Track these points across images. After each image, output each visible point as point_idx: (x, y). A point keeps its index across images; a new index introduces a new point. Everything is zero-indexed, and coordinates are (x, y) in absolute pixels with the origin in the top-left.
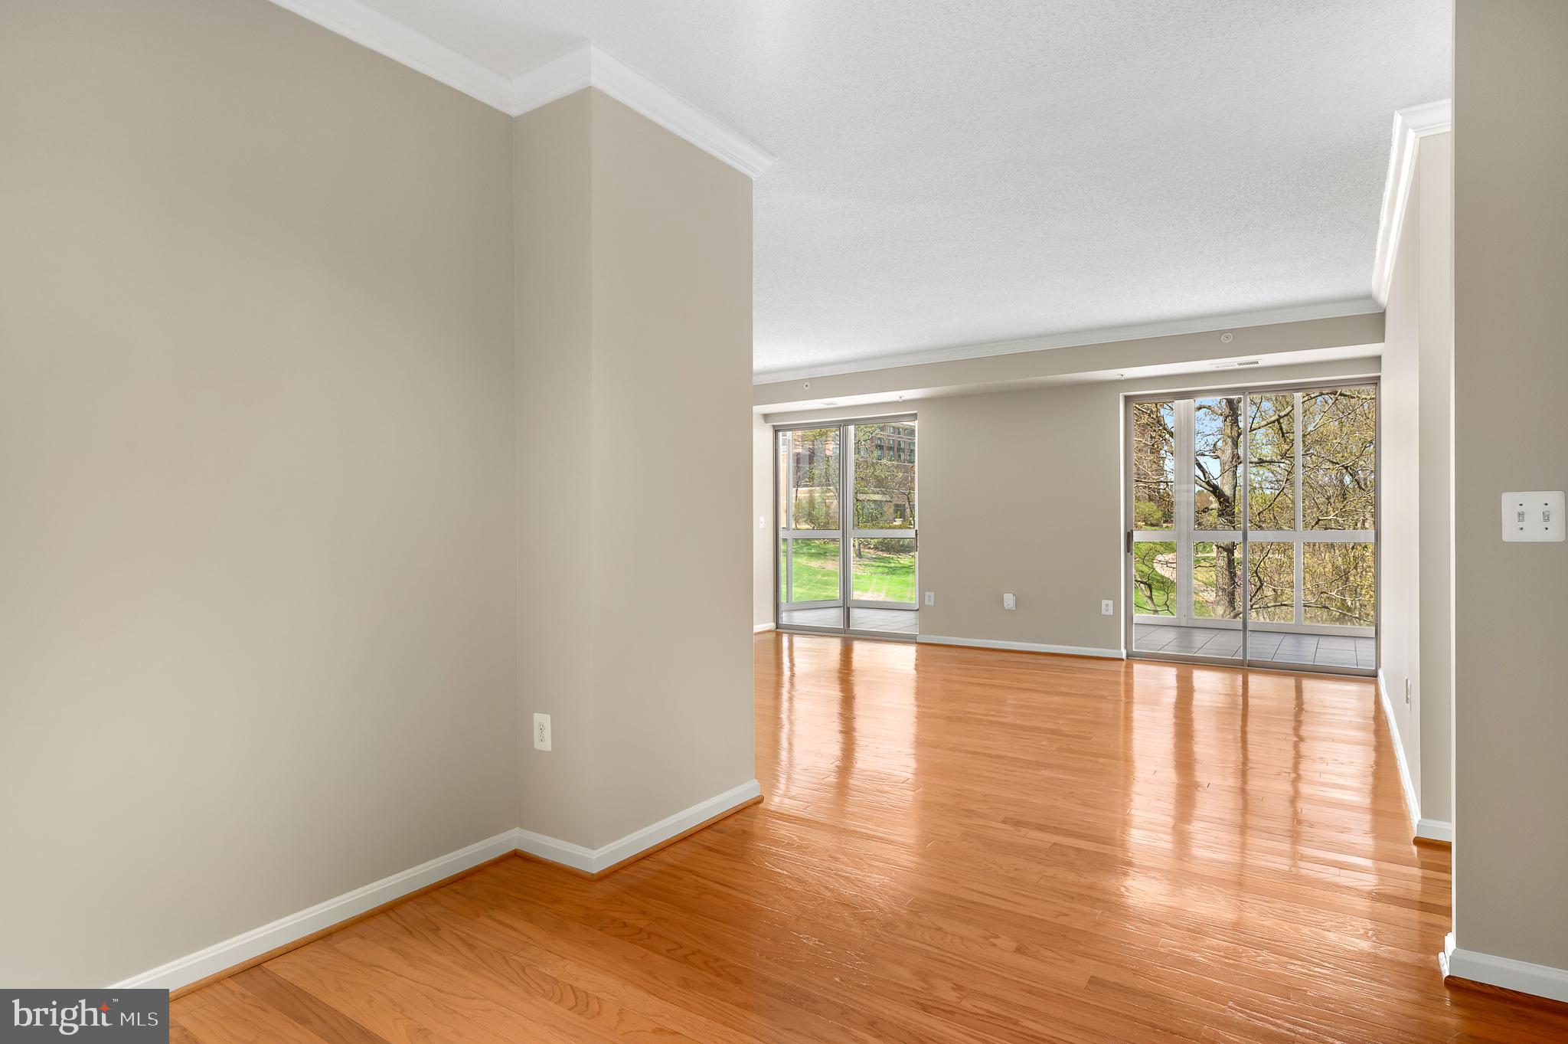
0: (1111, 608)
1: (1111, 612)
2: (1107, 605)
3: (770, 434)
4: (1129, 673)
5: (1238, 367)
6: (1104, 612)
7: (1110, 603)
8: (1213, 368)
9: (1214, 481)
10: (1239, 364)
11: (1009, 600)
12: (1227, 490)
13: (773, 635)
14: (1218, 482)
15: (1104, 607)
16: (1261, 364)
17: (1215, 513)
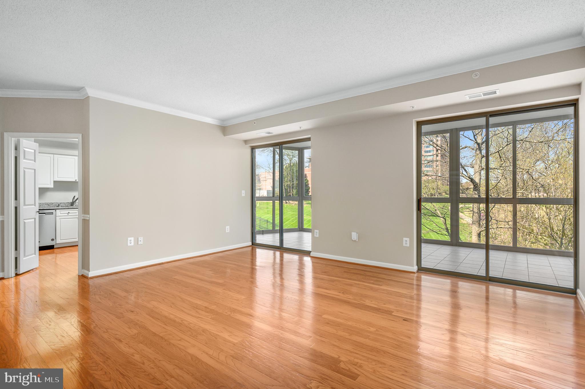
0: (408, 242)
1: (408, 245)
2: (406, 241)
3: (249, 151)
4: (419, 279)
5: (483, 97)
6: (404, 245)
7: (408, 239)
8: (467, 99)
9: (471, 177)
10: (485, 94)
11: (354, 236)
12: (477, 180)
13: (251, 248)
14: (473, 177)
15: (404, 242)
16: (498, 94)
17: (472, 190)
